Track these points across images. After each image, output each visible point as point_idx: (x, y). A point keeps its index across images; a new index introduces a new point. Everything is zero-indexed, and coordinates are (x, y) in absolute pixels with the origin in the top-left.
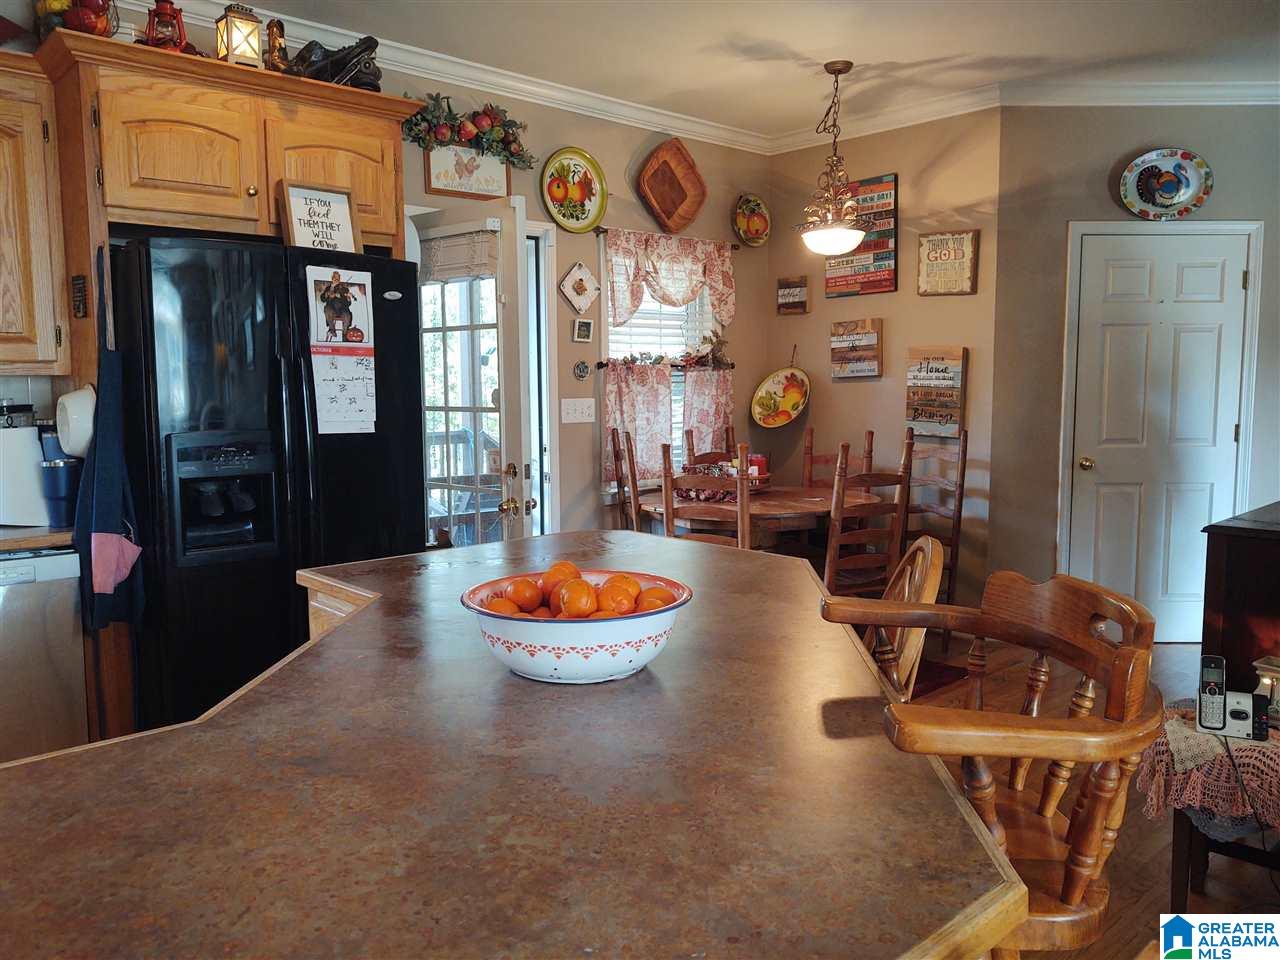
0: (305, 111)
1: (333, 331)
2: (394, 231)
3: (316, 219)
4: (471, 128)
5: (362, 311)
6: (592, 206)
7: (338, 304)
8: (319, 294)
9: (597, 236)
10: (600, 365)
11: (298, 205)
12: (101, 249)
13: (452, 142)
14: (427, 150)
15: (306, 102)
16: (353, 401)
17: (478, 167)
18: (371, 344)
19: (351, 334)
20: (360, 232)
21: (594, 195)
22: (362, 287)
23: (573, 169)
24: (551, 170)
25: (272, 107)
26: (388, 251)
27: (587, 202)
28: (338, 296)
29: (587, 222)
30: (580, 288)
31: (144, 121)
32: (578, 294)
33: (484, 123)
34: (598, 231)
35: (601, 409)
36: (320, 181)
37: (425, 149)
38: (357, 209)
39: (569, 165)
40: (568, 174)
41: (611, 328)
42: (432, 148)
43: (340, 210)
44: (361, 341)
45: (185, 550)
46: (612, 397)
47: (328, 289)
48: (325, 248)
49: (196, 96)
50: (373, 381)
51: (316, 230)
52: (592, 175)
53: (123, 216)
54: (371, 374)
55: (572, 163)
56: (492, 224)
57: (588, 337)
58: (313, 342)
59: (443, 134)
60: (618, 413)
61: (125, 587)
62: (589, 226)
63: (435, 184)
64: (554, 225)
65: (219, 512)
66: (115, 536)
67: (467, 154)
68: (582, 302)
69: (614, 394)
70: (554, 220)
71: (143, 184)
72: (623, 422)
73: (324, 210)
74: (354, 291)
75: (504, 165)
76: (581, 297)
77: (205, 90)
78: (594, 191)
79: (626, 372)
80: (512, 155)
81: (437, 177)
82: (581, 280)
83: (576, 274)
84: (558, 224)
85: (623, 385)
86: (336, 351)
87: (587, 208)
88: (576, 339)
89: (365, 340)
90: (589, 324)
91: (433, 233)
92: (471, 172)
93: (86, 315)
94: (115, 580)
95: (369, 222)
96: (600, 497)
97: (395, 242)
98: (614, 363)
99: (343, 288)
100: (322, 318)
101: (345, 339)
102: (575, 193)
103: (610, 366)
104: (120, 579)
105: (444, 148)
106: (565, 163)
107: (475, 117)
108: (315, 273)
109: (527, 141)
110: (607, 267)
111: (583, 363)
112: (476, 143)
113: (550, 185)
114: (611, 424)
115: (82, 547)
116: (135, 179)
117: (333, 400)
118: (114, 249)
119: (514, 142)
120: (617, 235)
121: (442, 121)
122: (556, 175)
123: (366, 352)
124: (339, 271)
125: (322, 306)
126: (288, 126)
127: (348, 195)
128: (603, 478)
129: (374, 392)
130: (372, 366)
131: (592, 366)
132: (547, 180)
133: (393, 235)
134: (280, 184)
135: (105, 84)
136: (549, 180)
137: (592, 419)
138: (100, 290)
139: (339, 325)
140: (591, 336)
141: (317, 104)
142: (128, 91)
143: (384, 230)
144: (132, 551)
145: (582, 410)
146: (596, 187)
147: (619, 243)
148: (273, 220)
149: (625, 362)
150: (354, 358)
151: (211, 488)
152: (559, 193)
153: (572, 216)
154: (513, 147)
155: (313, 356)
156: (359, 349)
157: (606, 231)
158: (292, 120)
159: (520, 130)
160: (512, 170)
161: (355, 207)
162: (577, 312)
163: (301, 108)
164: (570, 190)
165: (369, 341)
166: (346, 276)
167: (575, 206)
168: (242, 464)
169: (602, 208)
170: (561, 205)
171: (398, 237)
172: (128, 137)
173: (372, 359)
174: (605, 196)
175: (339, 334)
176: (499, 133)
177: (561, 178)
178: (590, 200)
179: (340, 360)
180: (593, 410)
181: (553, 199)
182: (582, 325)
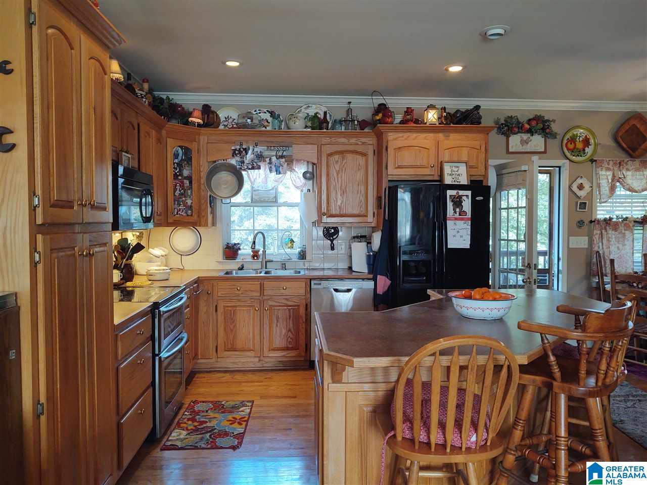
0: (453, 136)
1: (455, 212)
2: (484, 174)
3: (453, 173)
4: (527, 126)
5: (467, 205)
6: (589, 150)
7: (458, 202)
8: (451, 200)
9: (592, 163)
10: (591, 222)
11: (447, 169)
12: (385, 189)
13: (519, 132)
14: (508, 137)
15: (452, 133)
16: (462, 237)
17: (531, 140)
18: (470, 216)
19: (462, 213)
20: (469, 175)
21: (590, 145)
22: (467, 196)
23: (579, 135)
24: (568, 136)
25: (441, 136)
26: (482, 181)
27: (586, 149)
28: (458, 200)
29: (587, 157)
30: (581, 187)
31: (400, 148)
32: (580, 190)
33: (533, 123)
34: (592, 161)
35: (591, 242)
36: (456, 159)
37: (507, 136)
38: (469, 167)
39: (577, 134)
40: (577, 138)
41: (598, 204)
42: (510, 136)
43: (463, 169)
44: (466, 215)
45: (403, 283)
46: (597, 237)
47: (454, 198)
48: (456, 183)
49: (416, 137)
50: (470, 230)
51: (453, 177)
52: (589, 136)
53: (392, 178)
54: (469, 227)
55: (579, 132)
56: (524, 168)
57: (585, 209)
58: (448, 216)
59: (515, 131)
60: (600, 244)
61: (386, 293)
62: (588, 159)
63: (510, 150)
64: (568, 161)
65: (414, 272)
66: (384, 277)
67: (525, 136)
68: (582, 193)
69: (598, 235)
70: (567, 158)
71: (399, 167)
72: (603, 248)
73: (456, 169)
74: (464, 198)
75: (544, 139)
76: (581, 191)
77: (419, 134)
78: (591, 143)
79: (605, 225)
80: (547, 134)
81: (512, 147)
82: (581, 183)
83: (579, 181)
84: (569, 160)
85: (603, 231)
86: (456, 219)
87: (586, 151)
88: (578, 210)
89: (468, 215)
90: (586, 203)
91: (504, 171)
92: (527, 143)
93: (381, 208)
94: (383, 290)
95: (474, 172)
96: (590, 284)
97: (484, 178)
98: (599, 221)
99: (460, 197)
100: (452, 208)
101: (460, 215)
102: (580, 146)
103: (596, 222)
104: (384, 291)
105: (515, 135)
106: (575, 133)
107: (529, 122)
108: (450, 193)
109: (555, 127)
110: (596, 176)
111: (582, 221)
112: (531, 132)
113: (566, 144)
114: (596, 249)
115: (375, 279)
116: (397, 166)
117: (454, 236)
118: (389, 188)
119: (548, 128)
120: (602, 161)
121: (514, 125)
122: (570, 139)
123: (468, 219)
124: (459, 191)
125: (451, 204)
126: (446, 142)
127: (466, 163)
128: (592, 274)
129: (470, 233)
130: (470, 224)
131: (587, 222)
132: (565, 141)
133: (483, 175)
134: (442, 162)
135: (389, 138)
136: (566, 141)
137: (586, 246)
138: (385, 201)
139: (458, 210)
140: (587, 208)
141: (456, 132)
142: (396, 139)
143: (480, 174)
144: (389, 282)
145: (581, 242)
146: (592, 141)
147: (603, 165)
148: (439, 174)
149: (605, 220)
150: (463, 222)
151: (413, 264)
152: (571, 146)
153: (578, 156)
154: (547, 131)
155: (447, 221)
156: (465, 218)
157: (596, 161)
158: (448, 140)
159: (552, 122)
160: (547, 139)
161: (468, 167)
162: (579, 198)
163: (451, 135)
164: (577, 145)
165: (469, 215)
166: (461, 193)
167: (580, 151)
168: (422, 257)
169: (595, 151)
170: (573, 152)
171: (486, 176)
172: (395, 153)
173: (470, 222)
174: (596, 145)
175: (458, 213)
176: (541, 126)
177: (573, 140)
178: (588, 147)
179: (458, 222)
180: (587, 242)
181: (568, 149)
182: (581, 204)
